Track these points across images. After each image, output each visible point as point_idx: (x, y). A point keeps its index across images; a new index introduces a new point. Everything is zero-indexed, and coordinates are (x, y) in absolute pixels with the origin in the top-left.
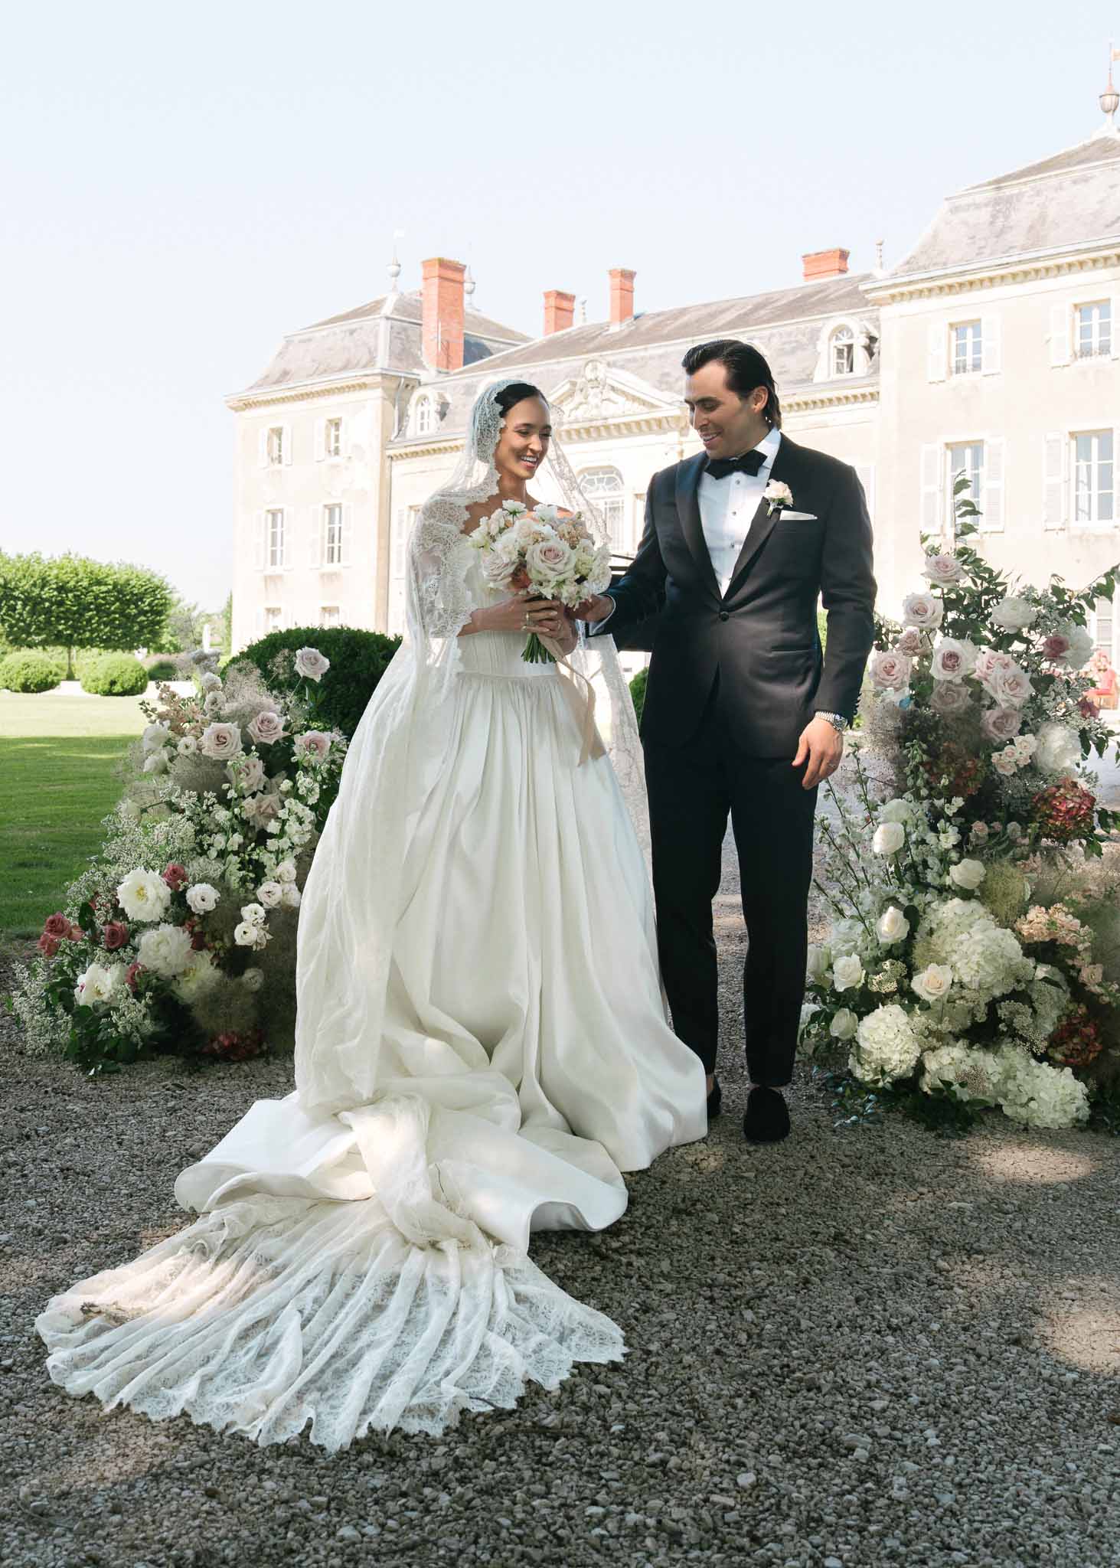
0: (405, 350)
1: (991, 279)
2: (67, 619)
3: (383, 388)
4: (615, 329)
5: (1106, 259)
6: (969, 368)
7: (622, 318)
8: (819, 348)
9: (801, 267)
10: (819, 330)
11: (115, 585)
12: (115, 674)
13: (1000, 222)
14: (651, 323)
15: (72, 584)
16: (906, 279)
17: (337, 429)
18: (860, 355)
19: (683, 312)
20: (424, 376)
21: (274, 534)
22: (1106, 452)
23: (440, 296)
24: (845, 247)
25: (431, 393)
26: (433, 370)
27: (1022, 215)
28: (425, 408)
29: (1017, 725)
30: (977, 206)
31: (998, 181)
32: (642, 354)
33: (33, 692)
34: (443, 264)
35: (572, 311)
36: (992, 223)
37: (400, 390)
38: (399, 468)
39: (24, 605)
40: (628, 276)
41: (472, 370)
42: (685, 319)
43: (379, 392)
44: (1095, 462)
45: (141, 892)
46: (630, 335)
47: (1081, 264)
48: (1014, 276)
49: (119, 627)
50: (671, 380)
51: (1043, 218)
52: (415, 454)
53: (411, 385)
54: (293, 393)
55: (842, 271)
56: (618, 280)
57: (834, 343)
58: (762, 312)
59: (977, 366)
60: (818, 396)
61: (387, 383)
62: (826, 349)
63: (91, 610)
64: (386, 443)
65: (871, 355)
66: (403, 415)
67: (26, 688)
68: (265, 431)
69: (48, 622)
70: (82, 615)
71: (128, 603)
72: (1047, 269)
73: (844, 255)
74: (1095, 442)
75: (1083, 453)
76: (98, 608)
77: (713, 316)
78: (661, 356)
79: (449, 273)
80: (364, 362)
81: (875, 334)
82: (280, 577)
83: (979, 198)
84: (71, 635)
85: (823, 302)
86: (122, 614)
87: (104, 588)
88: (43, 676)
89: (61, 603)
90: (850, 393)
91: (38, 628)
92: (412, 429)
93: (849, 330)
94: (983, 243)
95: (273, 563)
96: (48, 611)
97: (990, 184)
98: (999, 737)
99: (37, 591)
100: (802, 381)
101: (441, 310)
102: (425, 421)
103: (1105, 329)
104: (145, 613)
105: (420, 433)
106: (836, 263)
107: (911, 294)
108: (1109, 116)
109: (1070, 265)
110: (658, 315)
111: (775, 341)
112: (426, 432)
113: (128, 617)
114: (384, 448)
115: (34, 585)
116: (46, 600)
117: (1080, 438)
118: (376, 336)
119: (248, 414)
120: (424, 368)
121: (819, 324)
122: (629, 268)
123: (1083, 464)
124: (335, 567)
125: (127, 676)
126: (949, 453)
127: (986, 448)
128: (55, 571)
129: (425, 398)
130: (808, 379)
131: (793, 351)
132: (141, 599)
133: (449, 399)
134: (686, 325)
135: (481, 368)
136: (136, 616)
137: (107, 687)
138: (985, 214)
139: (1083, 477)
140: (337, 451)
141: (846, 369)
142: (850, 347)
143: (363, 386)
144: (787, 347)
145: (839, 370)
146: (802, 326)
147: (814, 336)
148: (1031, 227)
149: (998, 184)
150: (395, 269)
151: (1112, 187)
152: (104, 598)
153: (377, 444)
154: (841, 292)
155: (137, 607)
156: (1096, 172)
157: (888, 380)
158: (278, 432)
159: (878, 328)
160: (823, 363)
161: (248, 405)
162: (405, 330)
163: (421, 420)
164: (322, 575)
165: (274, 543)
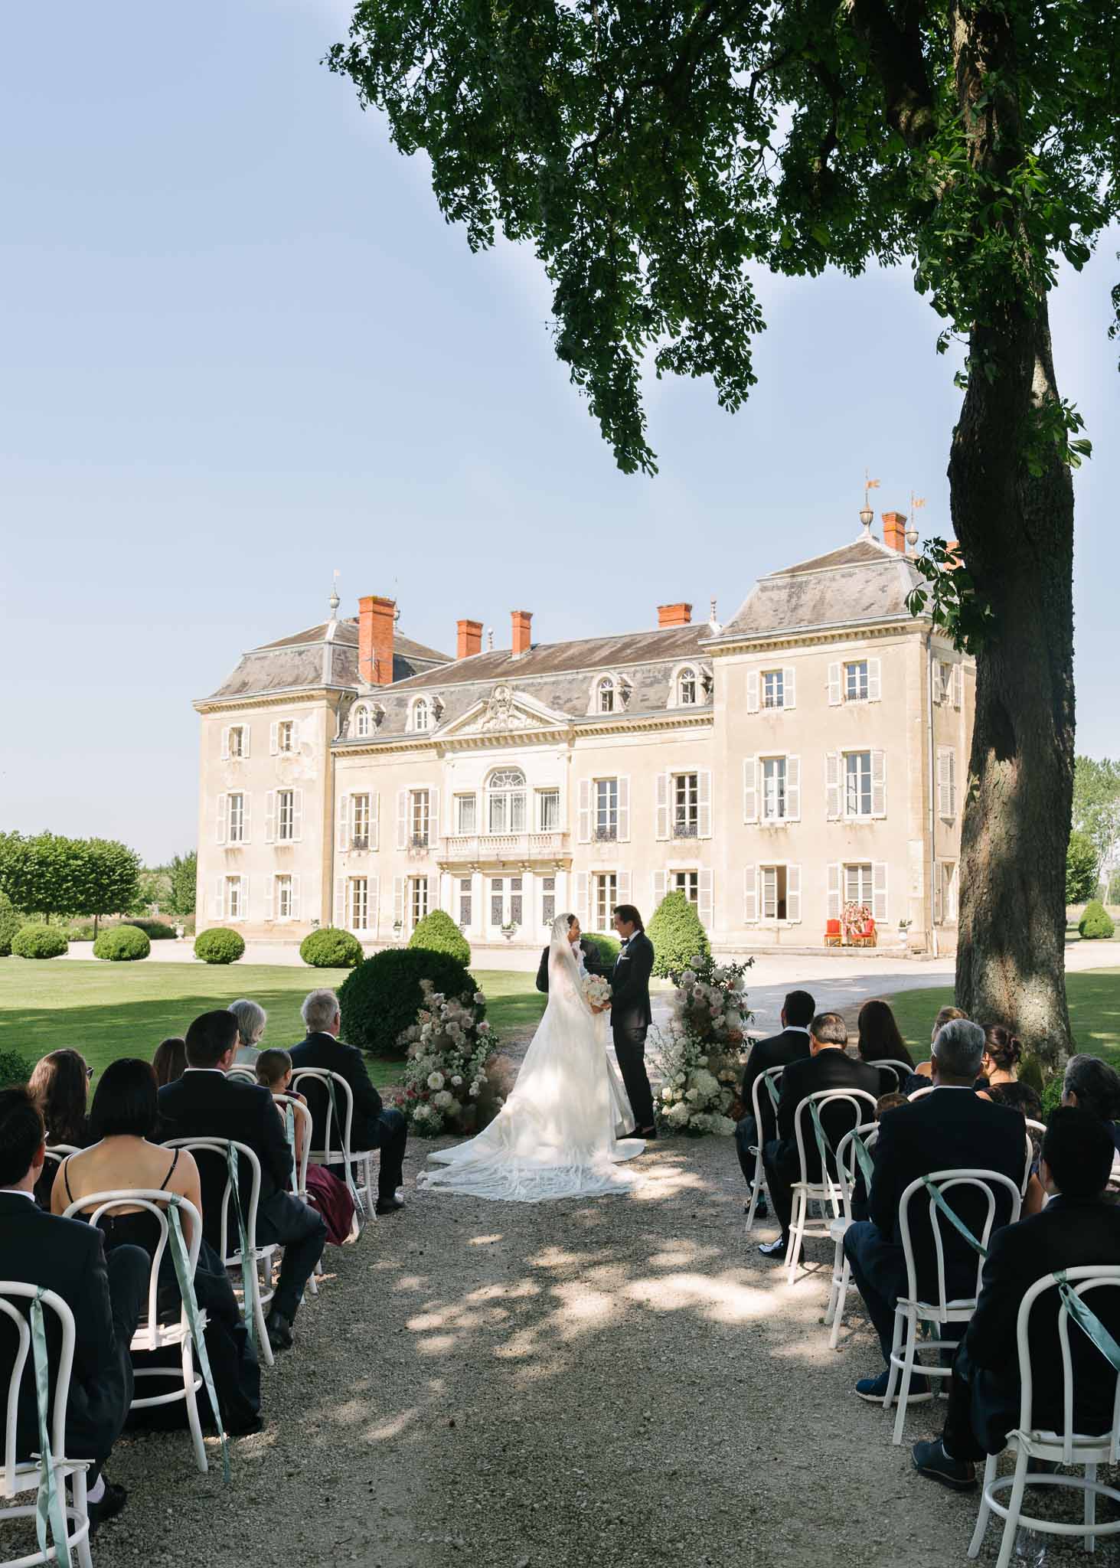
0: (344, 667)
1: (789, 642)
2: (47, 889)
3: (328, 700)
4: (516, 657)
5: (864, 633)
6: (775, 703)
7: (522, 649)
8: (670, 684)
9: (657, 615)
10: (671, 669)
11: (91, 857)
12: (125, 943)
13: (794, 601)
14: (544, 653)
15: (51, 858)
16: (731, 639)
17: (288, 730)
18: (699, 691)
19: (569, 645)
20: (361, 689)
21: (234, 814)
22: (866, 767)
23: (374, 627)
24: (688, 602)
25: (369, 704)
26: (368, 685)
27: (809, 597)
28: (364, 716)
30: (779, 588)
31: (793, 570)
32: (539, 680)
33: (45, 957)
34: (376, 601)
35: (480, 637)
36: (788, 601)
37: (342, 702)
38: (341, 763)
39: (8, 878)
40: (526, 616)
41: (400, 686)
42: (570, 653)
43: (324, 703)
44: (859, 773)
46: (529, 663)
47: (848, 635)
48: (804, 640)
49: (93, 894)
50: (561, 702)
51: (822, 600)
52: (356, 753)
53: (352, 697)
54: (252, 701)
55: (687, 620)
56: (518, 619)
57: (681, 680)
58: (629, 651)
59: (780, 703)
60: (670, 720)
61: (331, 696)
62: (675, 684)
63: (68, 881)
64: (330, 743)
65: (707, 690)
66: (343, 718)
67: (39, 955)
68: (227, 730)
69: (29, 892)
70: (60, 885)
71: (102, 873)
72: (826, 637)
73: (688, 608)
74: (859, 760)
75: (852, 768)
76: (76, 880)
77: (592, 651)
78: (554, 683)
79: (382, 608)
80: (310, 677)
81: (710, 674)
82: (239, 849)
83: (780, 583)
84: (50, 903)
85: (674, 646)
86: (96, 882)
87: (80, 862)
88: (54, 944)
89: (42, 875)
90: (692, 718)
91: (21, 897)
92: (353, 732)
93: (691, 672)
94: (782, 616)
95: (234, 837)
96: (29, 883)
97: (788, 572)
99: (20, 866)
100: (658, 707)
101: (375, 637)
102: (364, 726)
103: (864, 681)
104: (115, 882)
105: (359, 736)
106: (682, 614)
107: (734, 649)
108: (866, 528)
109: (840, 635)
110: (550, 647)
111: (639, 676)
112: (364, 735)
113: (101, 886)
114: (328, 746)
115: (17, 860)
116: (28, 873)
117: (850, 757)
118: (321, 657)
119: (212, 716)
120: (359, 682)
121: (671, 665)
122: (527, 611)
123: (851, 774)
124: (287, 841)
125: (134, 944)
126: (762, 765)
127: (787, 762)
128: (35, 849)
129: (363, 708)
130: (663, 706)
131: (651, 684)
132: (114, 871)
133: (384, 709)
134: (571, 658)
135: (409, 685)
136: (109, 885)
137: (117, 954)
138: (784, 594)
139: (852, 784)
140: (288, 747)
141: (690, 700)
142: (692, 684)
143: (310, 698)
144: (648, 681)
145: (685, 700)
146: (659, 666)
147: (667, 675)
148: (815, 606)
149: (793, 571)
150: (333, 601)
151: (867, 582)
152: (79, 871)
153: (322, 741)
154: (686, 639)
155: (109, 877)
156: (857, 570)
157: (719, 708)
158: (239, 732)
159: (712, 670)
160: (673, 694)
161: (213, 709)
162: (345, 652)
163: (360, 725)
164: (276, 849)
165: (234, 822)
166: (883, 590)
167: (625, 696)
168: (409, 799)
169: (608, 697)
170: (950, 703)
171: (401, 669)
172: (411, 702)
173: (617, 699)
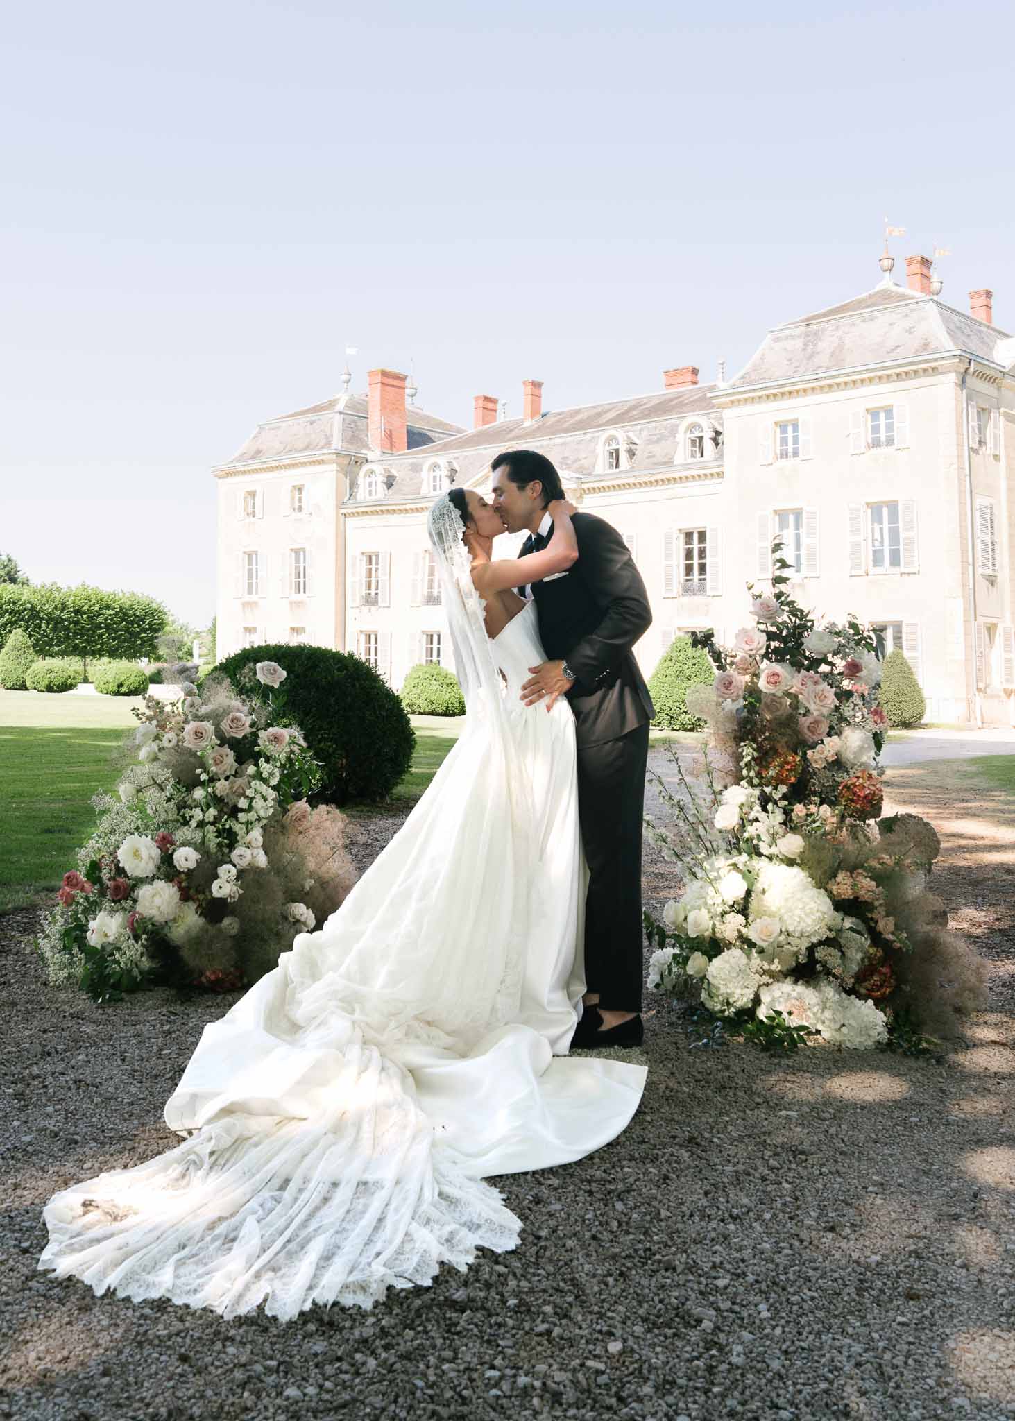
1: (805, 390)
2: (82, 635)
3: (337, 464)
4: (527, 424)
5: (888, 376)
6: (790, 454)
7: (533, 416)
8: (677, 439)
9: (663, 380)
10: (677, 426)
11: (121, 609)
12: (122, 679)
13: (809, 350)
14: (554, 420)
15: (86, 607)
16: (743, 389)
17: (301, 493)
18: (708, 445)
19: (578, 412)
20: (370, 456)
21: (250, 571)
22: (894, 517)
23: (382, 397)
24: (697, 367)
25: (378, 468)
26: (378, 451)
27: (826, 345)
28: (373, 479)
29: (824, 728)
30: (793, 337)
31: (808, 319)
33: (55, 692)
34: (385, 374)
35: (495, 411)
36: (804, 350)
37: (352, 464)
38: (351, 522)
39: (48, 624)
40: (537, 385)
41: (414, 453)
42: (578, 418)
43: (334, 466)
44: (886, 525)
45: (136, 854)
46: (539, 429)
47: (871, 380)
48: (821, 388)
49: (125, 641)
51: (841, 346)
52: (366, 513)
53: (361, 462)
54: (265, 466)
55: (694, 383)
56: (530, 388)
57: (689, 435)
58: (634, 413)
59: (796, 454)
60: (676, 475)
61: (341, 460)
62: (683, 440)
63: (101, 628)
64: (340, 504)
65: (717, 444)
66: (353, 484)
67: (49, 689)
69: (67, 637)
70: (94, 632)
71: (132, 622)
72: (846, 383)
73: (695, 372)
74: (885, 511)
75: (877, 518)
76: (108, 627)
77: (599, 415)
79: (391, 380)
80: (322, 443)
81: (719, 429)
82: (256, 603)
83: (795, 332)
84: (85, 647)
85: (681, 405)
86: (127, 630)
87: (111, 612)
88: (63, 680)
89: (77, 623)
90: (702, 472)
91: (59, 641)
92: (362, 494)
93: (700, 426)
94: (798, 364)
95: (250, 592)
96: (67, 629)
97: (802, 321)
98: (811, 738)
99: (58, 613)
100: (665, 463)
101: (384, 407)
102: (373, 488)
103: (890, 428)
104: (145, 631)
105: (368, 498)
106: (689, 377)
107: (746, 400)
108: (887, 274)
109: (862, 381)
110: (560, 413)
111: (645, 433)
112: (373, 498)
113: (131, 634)
114: (338, 508)
115: (56, 608)
116: (66, 620)
117: (876, 509)
120: (370, 449)
121: (677, 421)
122: (539, 380)
123: (877, 527)
124: (301, 597)
125: (131, 681)
126: (777, 518)
127: (804, 515)
128: (72, 598)
129: (372, 472)
130: (669, 462)
131: (658, 441)
132: (143, 620)
133: (394, 472)
136: (139, 633)
137: (115, 689)
138: (799, 343)
139: (878, 536)
140: (300, 509)
141: (698, 455)
142: (701, 438)
143: (321, 462)
144: (655, 438)
145: (693, 456)
146: (665, 423)
147: (673, 431)
148: (833, 353)
149: (808, 322)
150: (347, 377)
151: (891, 325)
152: (112, 620)
153: (332, 502)
154: (695, 397)
155: (139, 626)
156: (879, 314)
157: (730, 463)
158: (253, 495)
159: (722, 425)
160: (680, 448)
161: (229, 474)
162: (355, 421)
163: (370, 487)
164: (291, 603)
165: (250, 577)
166: (910, 331)
167: (631, 453)
168: (424, 558)
169: (615, 454)
170: (988, 450)
171: (416, 439)
172: (426, 467)
173: (623, 457)
